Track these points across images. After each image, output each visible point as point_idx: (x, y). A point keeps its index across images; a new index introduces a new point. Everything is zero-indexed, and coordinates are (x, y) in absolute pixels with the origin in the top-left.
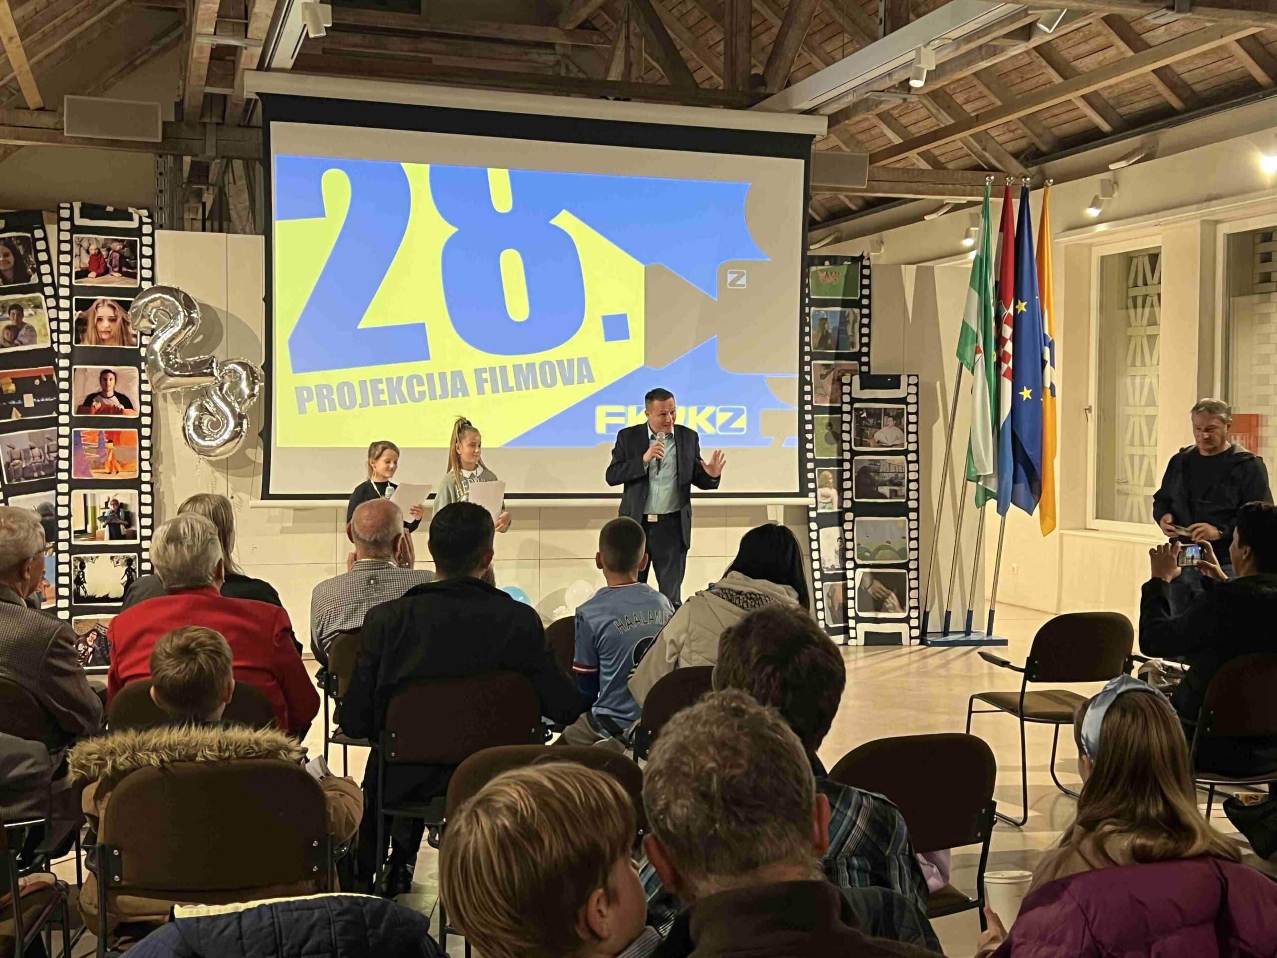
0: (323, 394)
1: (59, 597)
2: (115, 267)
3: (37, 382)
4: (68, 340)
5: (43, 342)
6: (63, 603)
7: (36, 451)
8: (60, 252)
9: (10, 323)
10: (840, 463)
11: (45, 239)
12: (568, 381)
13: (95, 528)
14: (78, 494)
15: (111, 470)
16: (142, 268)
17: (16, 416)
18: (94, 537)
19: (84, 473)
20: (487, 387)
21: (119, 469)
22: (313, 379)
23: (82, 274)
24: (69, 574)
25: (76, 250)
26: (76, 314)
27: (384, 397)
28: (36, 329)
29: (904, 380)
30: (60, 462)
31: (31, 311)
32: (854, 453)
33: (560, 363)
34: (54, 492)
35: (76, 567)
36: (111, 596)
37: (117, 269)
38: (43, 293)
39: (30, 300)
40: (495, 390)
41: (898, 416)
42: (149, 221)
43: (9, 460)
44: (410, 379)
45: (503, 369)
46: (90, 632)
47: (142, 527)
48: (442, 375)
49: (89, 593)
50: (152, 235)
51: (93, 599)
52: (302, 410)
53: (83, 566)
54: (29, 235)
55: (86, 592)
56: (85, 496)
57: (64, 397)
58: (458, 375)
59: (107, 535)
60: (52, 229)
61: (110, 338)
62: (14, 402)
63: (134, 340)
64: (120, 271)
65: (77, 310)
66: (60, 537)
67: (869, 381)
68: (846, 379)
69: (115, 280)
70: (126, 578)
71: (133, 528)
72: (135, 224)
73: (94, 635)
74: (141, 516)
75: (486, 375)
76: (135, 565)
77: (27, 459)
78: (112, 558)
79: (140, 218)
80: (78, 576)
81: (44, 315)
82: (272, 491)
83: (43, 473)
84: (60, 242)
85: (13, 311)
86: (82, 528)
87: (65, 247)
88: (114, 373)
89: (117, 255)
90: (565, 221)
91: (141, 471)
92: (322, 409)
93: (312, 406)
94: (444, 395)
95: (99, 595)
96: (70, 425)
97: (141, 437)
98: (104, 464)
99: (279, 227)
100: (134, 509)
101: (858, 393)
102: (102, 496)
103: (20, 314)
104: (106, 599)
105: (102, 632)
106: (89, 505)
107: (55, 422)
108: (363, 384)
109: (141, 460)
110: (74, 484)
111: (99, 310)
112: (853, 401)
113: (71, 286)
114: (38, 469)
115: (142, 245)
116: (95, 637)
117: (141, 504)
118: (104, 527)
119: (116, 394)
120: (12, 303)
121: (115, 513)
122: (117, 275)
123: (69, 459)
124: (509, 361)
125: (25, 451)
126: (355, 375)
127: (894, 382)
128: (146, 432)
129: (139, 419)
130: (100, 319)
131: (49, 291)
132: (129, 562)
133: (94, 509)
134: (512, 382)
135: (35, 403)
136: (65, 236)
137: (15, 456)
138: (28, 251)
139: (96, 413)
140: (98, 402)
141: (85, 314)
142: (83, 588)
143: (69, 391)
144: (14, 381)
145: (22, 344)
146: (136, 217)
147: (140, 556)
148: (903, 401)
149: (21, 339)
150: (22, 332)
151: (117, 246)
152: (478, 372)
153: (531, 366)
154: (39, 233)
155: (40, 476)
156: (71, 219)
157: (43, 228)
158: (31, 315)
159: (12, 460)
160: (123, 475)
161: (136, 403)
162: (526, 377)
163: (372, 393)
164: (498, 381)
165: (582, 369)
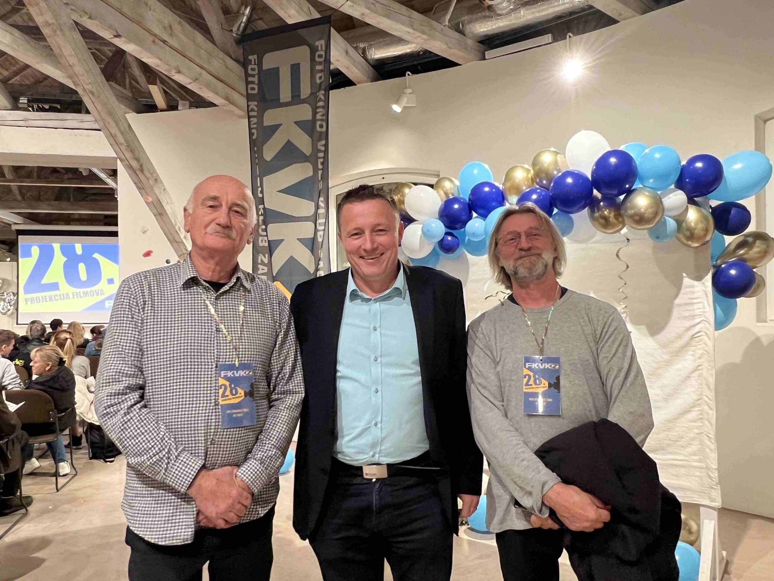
0: (32, 300)
12: (98, 295)
20: (75, 297)
22: (29, 296)
27: (48, 300)
33: (95, 291)
40: (77, 297)
44: (54, 296)
45: (80, 292)
48: (63, 294)
52: (26, 304)
58: (67, 294)
75: (75, 294)
82: (19, 323)
90: (96, 256)
92: (31, 303)
93: (29, 302)
94: (64, 299)
99: (20, 260)
108: (42, 297)
124: (82, 290)
126: (40, 295)
134: (82, 296)
152: (73, 293)
153: (87, 292)
162: (86, 294)
163: (45, 299)
164: (78, 295)
165: (102, 292)
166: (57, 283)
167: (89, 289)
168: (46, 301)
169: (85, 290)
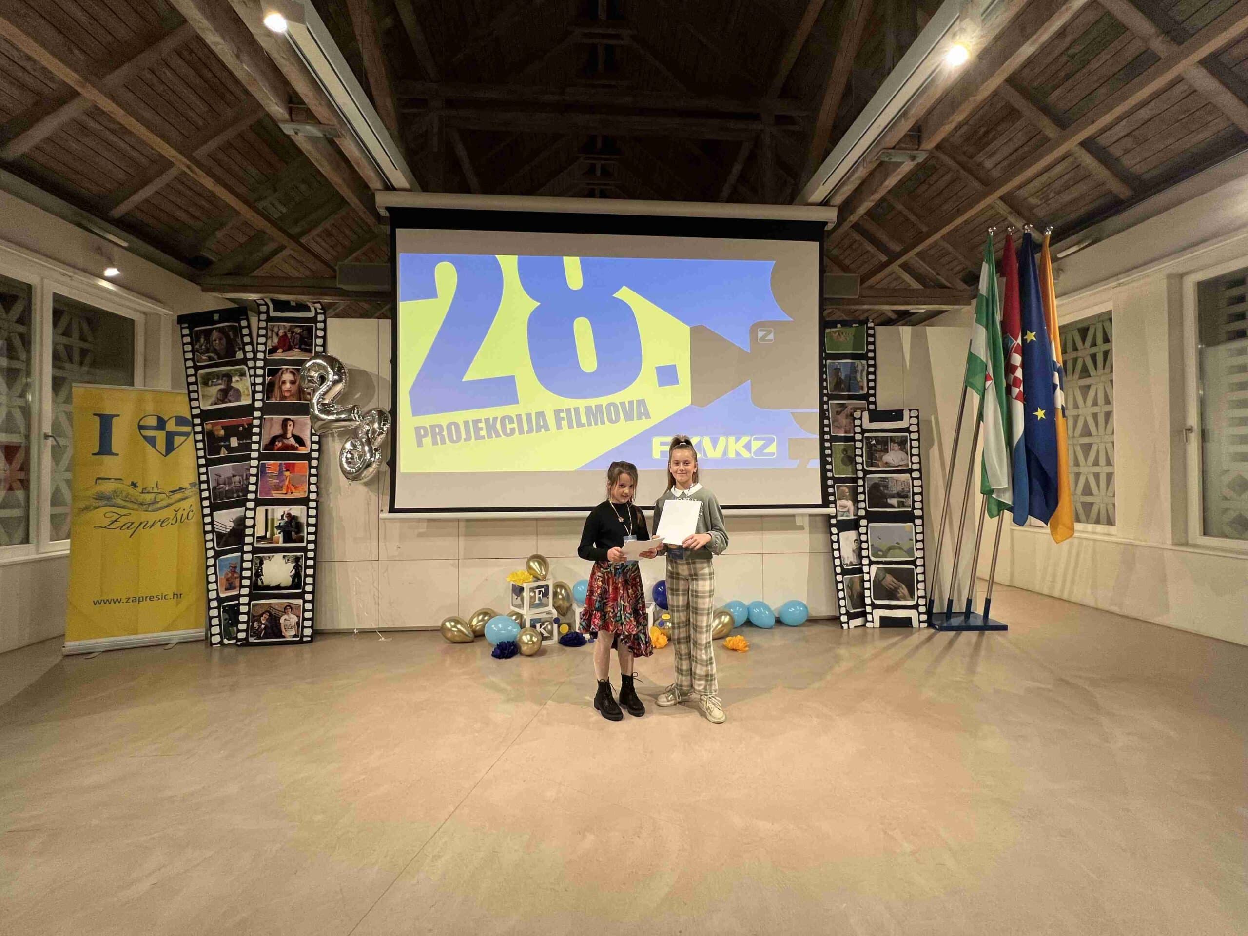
0: (436, 432)
1: (242, 586)
2: (296, 345)
3: (241, 429)
4: (261, 398)
5: (246, 400)
6: (245, 591)
7: (237, 478)
8: (259, 336)
9: (222, 387)
10: (854, 480)
11: (249, 326)
12: (629, 417)
13: (273, 534)
14: (261, 510)
15: (287, 491)
16: (316, 345)
17: (224, 453)
18: (271, 540)
19: (267, 494)
20: (564, 423)
21: (293, 490)
22: (428, 421)
23: (273, 351)
24: (251, 569)
25: (269, 334)
26: (268, 379)
27: (483, 433)
28: (241, 390)
29: (906, 414)
30: (250, 486)
31: (237, 378)
32: (866, 472)
33: (623, 404)
34: (244, 508)
35: (256, 564)
36: (282, 585)
37: (297, 347)
38: (247, 365)
39: (236, 370)
40: (570, 426)
41: (902, 443)
42: (322, 311)
43: (215, 485)
44: (503, 419)
45: (577, 410)
46: (264, 613)
47: (308, 533)
48: (529, 416)
49: (265, 583)
50: (325, 322)
51: (268, 588)
52: (420, 444)
53: (261, 563)
54: (237, 324)
55: (262, 582)
56: (267, 511)
57: (255, 438)
58: (541, 415)
59: (281, 539)
60: (254, 320)
61: (291, 395)
62: (223, 443)
63: (308, 396)
64: (300, 348)
65: (268, 376)
66: (246, 542)
67: (876, 416)
68: (857, 414)
69: (296, 354)
70: (294, 571)
71: (302, 535)
72: (311, 315)
73: (266, 616)
74: (309, 525)
75: (563, 415)
76: (302, 562)
77: (230, 483)
78: (284, 557)
79: (316, 309)
80: (258, 570)
81: (248, 380)
82: (397, 507)
83: (241, 494)
84: (259, 328)
85: (224, 378)
86: (263, 534)
87: (263, 332)
88: (293, 421)
89: (298, 336)
90: (625, 294)
91: (310, 492)
92: (435, 443)
93: (427, 441)
94: (530, 431)
95: (274, 584)
96: (259, 459)
97: (311, 467)
98: (282, 487)
99: (404, 308)
100: (303, 520)
101: (867, 425)
102: (279, 511)
103: (230, 381)
104: (278, 587)
105: (273, 613)
106: (269, 517)
107: (249, 458)
108: (466, 423)
109: (310, 484)
110: (259, 502)
111: (284, 376)
112: (864, 431)
113: (265, 360)
114: (238, 491)
115: (317, 329)
116: (267, 617)
117: (308, 516)
118: (280, 533)
119: (293, 436)
120: (224, 373)
121: (288, 523)
122: (297, 350)
123: (256, 484)
124: (581, 403)
125: (229, 478)
126: (460, 417)
127: (897, 415)
128: (314, 463)
129: (310, 454)
130: (284, 382)
131: (251, 364)
132: (297, 559)
133: (273, 520)
134: (584, 420)
135: (239, 444)
136: (263, 324)
137: (221, 482)
138: (236, 336)
139: (278, 450)
140: (279, 441)
141: (273, 379)
142: (261, 579)
143: (260, 434)
144: (224, 428)
145: (230, 401)
146: (313, 309)
147: (306, 555)
148: (907, 430)
149: (230, 398)
150: (231, 393)
151: (299, 330)
152: (557, 413)
153: (599, 407)
154: (244, 323)
155: (239, 496)
156: (267, 312)
157: (248, 320)
158: (238, 381)
159: (219, 484)
160: (297, 495)
161: (308, 443)
162: (595, 416)
163: (473, 430)
164: (573, 419)
165: (640, 409)
166: (511, 380)
167: (604, 401)
168: (478, 437)
169: (593, 402)
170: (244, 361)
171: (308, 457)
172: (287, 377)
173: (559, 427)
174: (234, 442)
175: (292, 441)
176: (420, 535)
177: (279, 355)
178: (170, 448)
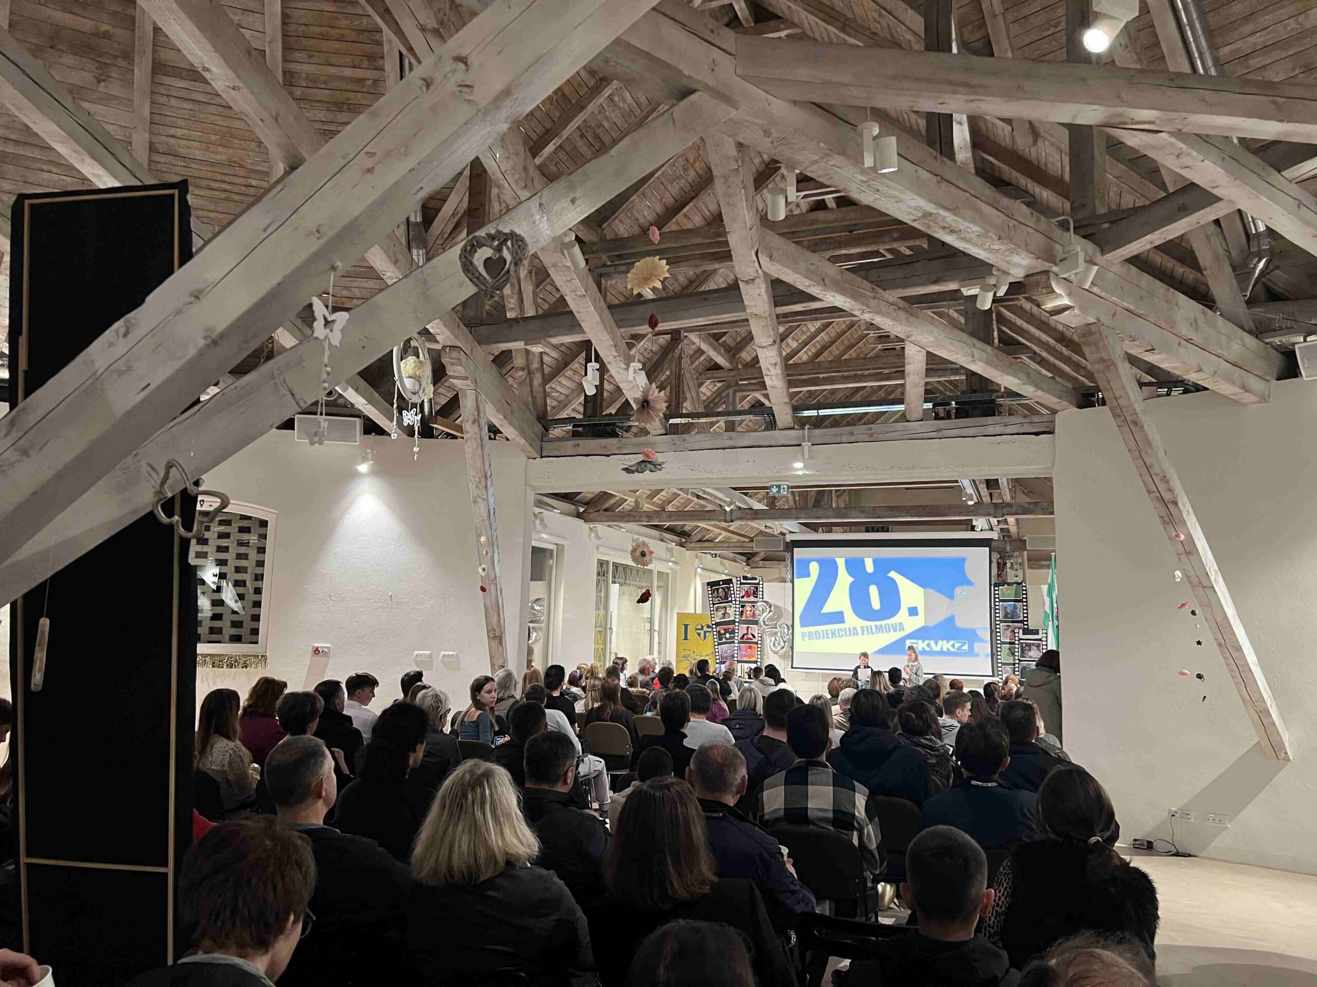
0: (810, 635)
2: (752, 595)
3: (730, 630)
4: (738, 617)
5: (732, 618)
7: (729, 651)
8: (737, 591)
9: (723, 612)
10: (1014, 664)
11: (733, 587)
12: (895, 630)
14: (740, 664)
15: (749, 657)
16: (759, 595)
17: (724, 640)
20: (865, 632)
21: (751, 657)
22: (806, 629)
23: (743, 597)
25: (741, 590)
27: (830, 636)
28: (731, 614)
29: (1040, 631)
31: (729, 609)
32: (1020, 661)
33: (892, 624)
38: (732, 603)
39: (729, 605)
40: (868, 634)
41: (1038, 646)
42: (762, 580)
44: (838, 630)
45: (871, 626)
48: (849, 629)
50: (763, 584)
52: (803, 640)
54: (729, 586)
58: (855, 628)
59: (747, 678)
60: (735, 584)
61: (750, 617)
62: (724, 636)
63: (756, 617)
65: (741, 608)
67: (1026, 631)
68: (1016, 631)
69: (752, 599)
72: (758, 581)
75: (865, 629)
77: (727, 653)
79: (759, 579)
81: (733, 609)
82: (794, 666)
83: (731, 658)
84: (737, 587)
85: (724, 609)
87: (738, 589)
88: (751, 627)
89: (752, 591)
90: (893, 574)
92: (810, 639)
93: (806, 638)
94: (850, 635)
98: (747, 655)
99: (796, 581)
101: (1021, 636)
102: (746, 665)
103: (726, 610)
108: (823, 631)
109: (758, 654)
110: (739, 662)
111: (747, 608)
112: (1020, 639)
113: (739, 601)
114: (730, 656)
115: (760, 588)
118: (746, 675)
119: (751, 634)
120: (724, 606)
121: (750, 671)
122: (752, 597)
123: (737, 654)
124: (873, 624)
125: (726, 651)
126: (820, 628)
127: (1036, 632)
130: (747, 611)
131: (734, 602)
134: (874, 631)
135: (730, 636)
136: (739, 586)
138: (728, 591)
139: (745, 640)
140: (746, 636)
141: (743, 609)
144: (724, 630)
148: (1040, 640)
149: (726, 617)
150: (727, 615)
151: (753, 588)
152: (862, 628)
153: (881, 626)
154: (731, 585)
156: (740, 581)
157: (733, 584)
159: (722, 653)
160: (753, 659)
161: (757, 637)
162: (879, 629)
163: (826, 635)
164: (870, 631)
165: (901, 627)
166: (841, 613)
167: (883, 623)
168: (828, 637)
169: (878, 623)
170: (731, 601)
171: (756, 643)
172: (749, 608)
173: (863, 634)
174: (728, 636)
175: (751, 636)
176: (803, 680)
177: (745, 599)
178: (705, 637)
